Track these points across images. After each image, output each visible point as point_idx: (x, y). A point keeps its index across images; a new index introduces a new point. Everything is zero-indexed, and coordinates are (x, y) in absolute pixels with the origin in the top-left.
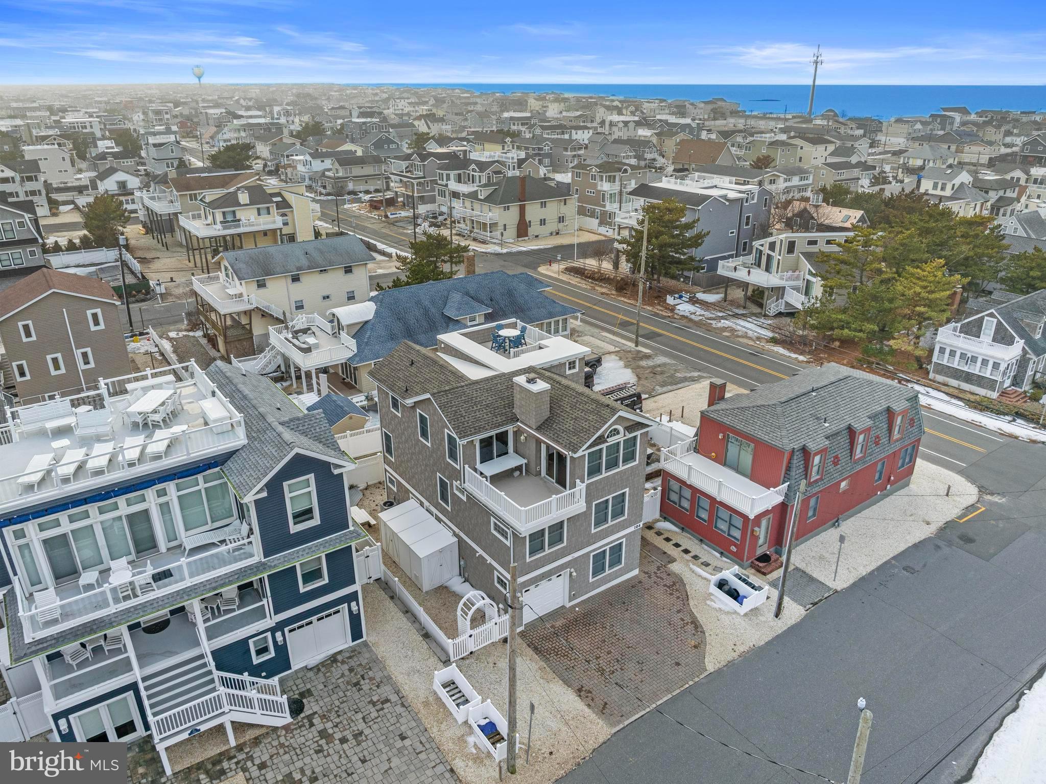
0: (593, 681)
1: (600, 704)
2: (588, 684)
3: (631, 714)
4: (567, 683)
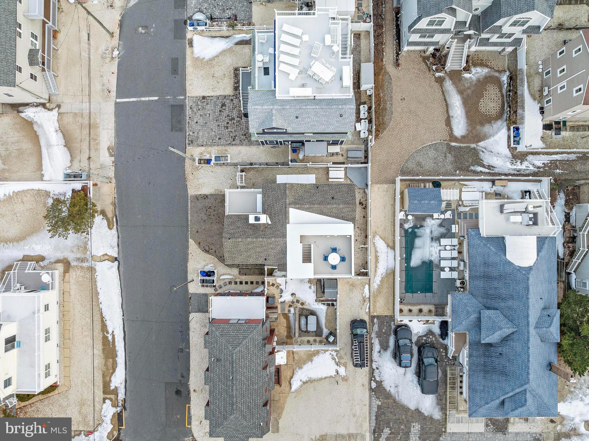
0: (207, 202)
1: (199, 199)
2: (207, 201)
3: (191, 204)
4: (212, 195)
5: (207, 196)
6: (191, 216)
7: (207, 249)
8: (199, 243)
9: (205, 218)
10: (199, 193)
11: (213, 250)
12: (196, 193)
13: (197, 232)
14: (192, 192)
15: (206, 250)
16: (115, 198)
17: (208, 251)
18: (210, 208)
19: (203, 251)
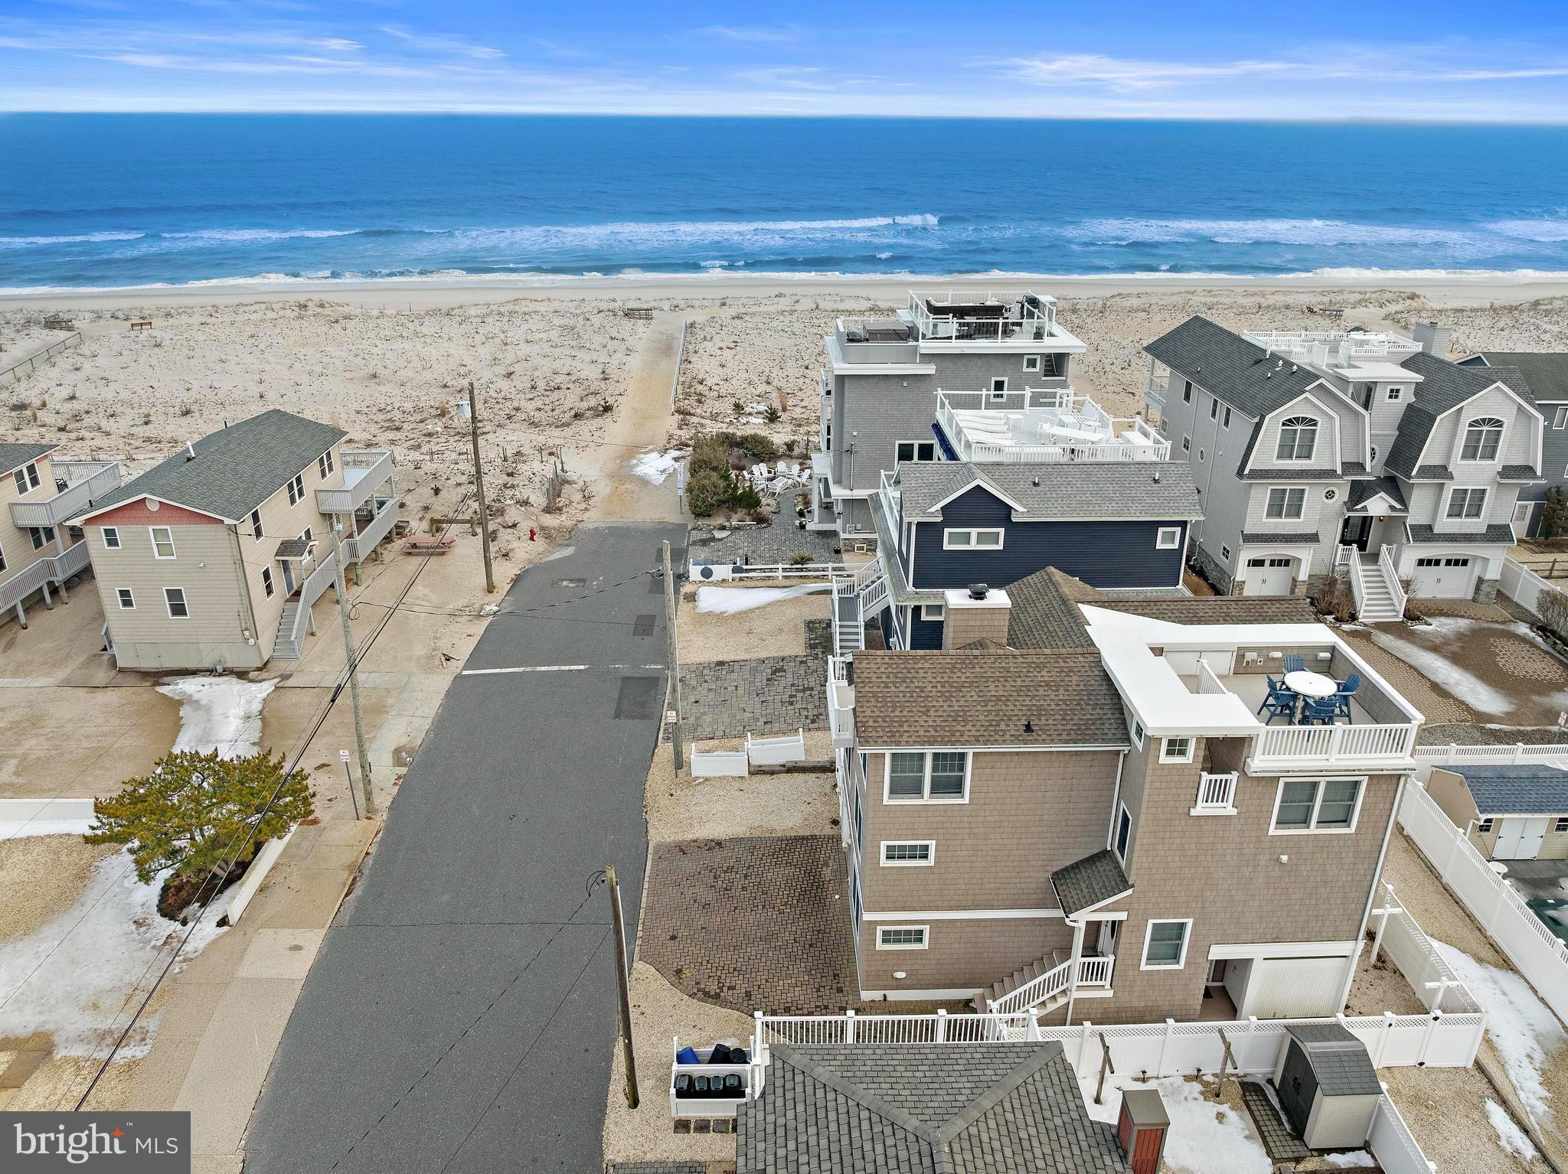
1: (691, 850)
2: (720, 853)
3: (656, 865)
4: (737, 841)
5: (719, 844)
6: (653, 893)
7: (713, 988)
8: (679, 972)
9: (710, 896)
10: (690, 837)
11: (741, 990)
12: (679, 837)
13: (673, 938)
14: (662, 832)
15: (706, 994)
16: (367, 854)
17: (717, 996)
18: (730, 869)
19: (692, 996)
